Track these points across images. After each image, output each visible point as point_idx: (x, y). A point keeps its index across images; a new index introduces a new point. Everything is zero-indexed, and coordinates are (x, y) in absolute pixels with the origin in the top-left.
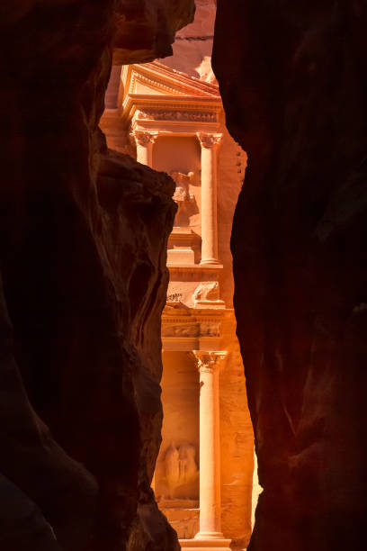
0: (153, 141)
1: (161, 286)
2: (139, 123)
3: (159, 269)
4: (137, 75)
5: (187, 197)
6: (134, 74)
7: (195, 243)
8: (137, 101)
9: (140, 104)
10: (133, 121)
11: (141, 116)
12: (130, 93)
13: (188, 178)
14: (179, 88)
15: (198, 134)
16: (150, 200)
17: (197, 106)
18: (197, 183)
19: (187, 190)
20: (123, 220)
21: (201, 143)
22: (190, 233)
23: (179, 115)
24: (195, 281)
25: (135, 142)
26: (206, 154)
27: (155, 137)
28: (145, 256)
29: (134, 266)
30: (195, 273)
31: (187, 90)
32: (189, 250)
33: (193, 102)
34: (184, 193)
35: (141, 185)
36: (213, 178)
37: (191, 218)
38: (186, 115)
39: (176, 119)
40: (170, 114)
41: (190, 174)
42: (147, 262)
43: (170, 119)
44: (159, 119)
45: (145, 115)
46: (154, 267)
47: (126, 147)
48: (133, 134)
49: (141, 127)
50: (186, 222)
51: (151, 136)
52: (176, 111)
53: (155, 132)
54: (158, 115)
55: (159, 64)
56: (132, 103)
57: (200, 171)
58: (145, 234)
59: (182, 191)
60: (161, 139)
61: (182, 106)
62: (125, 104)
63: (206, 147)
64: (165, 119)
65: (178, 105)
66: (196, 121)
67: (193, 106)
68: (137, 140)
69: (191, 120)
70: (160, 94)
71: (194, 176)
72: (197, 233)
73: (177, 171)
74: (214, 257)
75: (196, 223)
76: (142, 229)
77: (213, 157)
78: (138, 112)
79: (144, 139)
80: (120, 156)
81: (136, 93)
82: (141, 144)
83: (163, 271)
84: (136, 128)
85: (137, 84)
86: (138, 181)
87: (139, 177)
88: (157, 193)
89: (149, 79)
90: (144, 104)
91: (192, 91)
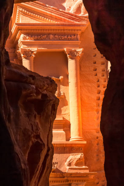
0: (34, 56)
2: (24, 43)
3: (48, 145)
4: (21, 9)
5: (59, 94)
6: (19, 9)
7: (66, 126)
8: (22, 28)
9: (24, 30)
10: (19, 42)
11: (24, 38)
12: (16, 22)
13: (60, 80)
14: (51, 17)
15: (65, 49)
17: (64, 30)
18: (66, 84)
19: (59, 89)
20: (22, 112)
21: (68, 56)
22: (62, 119)
23: (51, 36)
24: (67, 153)
25: (21, 57)
26: (71, 63)
27: (35, 52)
28: (38, 137)
30: (66, 147)
31: (56, 19)
32: (62, 131)
33: (62, 28)
34: (57, 91)
35: (34, 86)
36: (77, 80)
37: (62, 108)
38: (57, 36)
39: (50, 39)
40: (46, 36)
41: (61, 77)
42: (39, 141)
44: (37, 40)
45: (28, 37)
46: (44, 144)
47: (15, 60)
48: (20, 51)
49: (26, 46)
51: (32, 52)
52: (49, 34)
53: (35, 49)
54: (36, 37)
56: (18, 29)
57: (68, 76)
58: (37, 121)
60: (39, 54)
61: (54, 30)
62: (13, 30)
63: (72, 59)
64: (42, 40)
65: (51, 30)
66: (63, 40)
67: (61, 30)
68: (22, 55)
69: (60, 40)
70: (38, 22)
71: (64, 79)
72: (67, 119)
74: (79, 135)
75: (66, 112)
77: (76, 66)
78: (22, 36)
79: (28, 54)
81: (20, 22)
82: (25, 58)
83: (50, 146)
84: (22, 47)
85: (21, 16)
86: (31, 84)
87: (32, 81)
89: (30, 12)
90: (26, 30)
91: (61, 20)
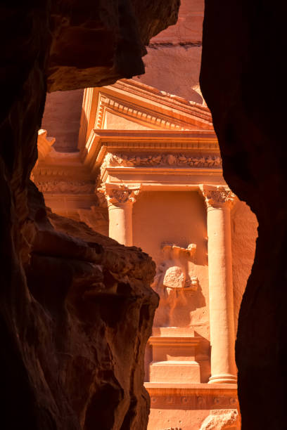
0: (133, 199)
1: (137, 419)
2: (112, 172)
4: (107, 100)
5: (187, 282)
6: (102, 100)
7: (201, 350)
8: (108, 140)
9: (113, 144)
10: (102, 169)
11: (113, 162)
12: (96, 127)
13: (188, 253)
14: (172, 118)
15: (201, 186)
16: (114, 289)
17: (199, 145)
18: (202, 260)
19: (187, 271)
20: (73, 321)
21: (207, 200)
22: (192, 336)
23: (172, 158)
24: (202, 408)
25: (105, 201)
26: (214, 217)
27: (136, 193)
29: (92, 388)
30: (201, 396)
31: (183, 122)
32: (191, 362)
33: (194, 140)
34: (182, 276)
35: (100, 267)
36: (226, 253)
37: (192, 313)
38: (183, 158)
39: (168, 165)
40: (159, 158)
41: (191, 246)
42: (112, 384)
43: (157, 165)
44: (142, 165)
45: (120, 160)
46: (122, 391)
47: (93, 208)
48: (103, 188)
49: (116, 179)
50: (184, 320)
51: (130, 192)
52: (167, 154)
53: (135, 186)
54: (139, 160)
55: (140, 84)
56: (100, 144)
57: (206, 242)
59: (178, 272)
60: (145, 195)
61: (177, 144)
62: (89, 145)
63: (215, 206)
64: (151, 166)
65: (171, 144)
66: (197, 166)
67: (193, 145)
68: (108, 198)
69: (190, 166)
70: (144, 128)
71: (197, 250)
72: (204, 335)
73: (171, 243)
74: (230, 371)
75: (203, 321)
76: (102, 333)
77: (225, 223)
78: (109, 157)
79: (120, 197)
80: (69, 225)
81: (105, 127)
82: (114, 204)
83: (138, 395)
84: (107, 180)
85: (107, 114)
86: (94, 262)
87: (96, 256)
88: (126, 279)
89: (124, 106)
90: (118, 144)
91: (192, 123)
